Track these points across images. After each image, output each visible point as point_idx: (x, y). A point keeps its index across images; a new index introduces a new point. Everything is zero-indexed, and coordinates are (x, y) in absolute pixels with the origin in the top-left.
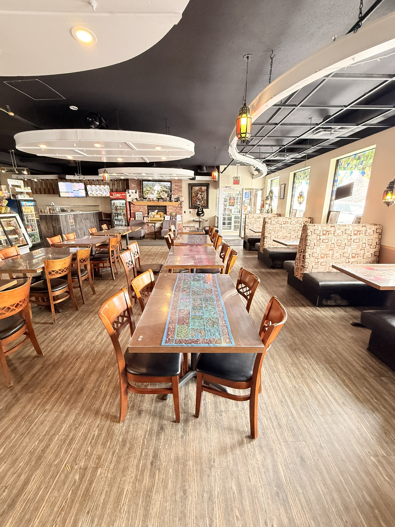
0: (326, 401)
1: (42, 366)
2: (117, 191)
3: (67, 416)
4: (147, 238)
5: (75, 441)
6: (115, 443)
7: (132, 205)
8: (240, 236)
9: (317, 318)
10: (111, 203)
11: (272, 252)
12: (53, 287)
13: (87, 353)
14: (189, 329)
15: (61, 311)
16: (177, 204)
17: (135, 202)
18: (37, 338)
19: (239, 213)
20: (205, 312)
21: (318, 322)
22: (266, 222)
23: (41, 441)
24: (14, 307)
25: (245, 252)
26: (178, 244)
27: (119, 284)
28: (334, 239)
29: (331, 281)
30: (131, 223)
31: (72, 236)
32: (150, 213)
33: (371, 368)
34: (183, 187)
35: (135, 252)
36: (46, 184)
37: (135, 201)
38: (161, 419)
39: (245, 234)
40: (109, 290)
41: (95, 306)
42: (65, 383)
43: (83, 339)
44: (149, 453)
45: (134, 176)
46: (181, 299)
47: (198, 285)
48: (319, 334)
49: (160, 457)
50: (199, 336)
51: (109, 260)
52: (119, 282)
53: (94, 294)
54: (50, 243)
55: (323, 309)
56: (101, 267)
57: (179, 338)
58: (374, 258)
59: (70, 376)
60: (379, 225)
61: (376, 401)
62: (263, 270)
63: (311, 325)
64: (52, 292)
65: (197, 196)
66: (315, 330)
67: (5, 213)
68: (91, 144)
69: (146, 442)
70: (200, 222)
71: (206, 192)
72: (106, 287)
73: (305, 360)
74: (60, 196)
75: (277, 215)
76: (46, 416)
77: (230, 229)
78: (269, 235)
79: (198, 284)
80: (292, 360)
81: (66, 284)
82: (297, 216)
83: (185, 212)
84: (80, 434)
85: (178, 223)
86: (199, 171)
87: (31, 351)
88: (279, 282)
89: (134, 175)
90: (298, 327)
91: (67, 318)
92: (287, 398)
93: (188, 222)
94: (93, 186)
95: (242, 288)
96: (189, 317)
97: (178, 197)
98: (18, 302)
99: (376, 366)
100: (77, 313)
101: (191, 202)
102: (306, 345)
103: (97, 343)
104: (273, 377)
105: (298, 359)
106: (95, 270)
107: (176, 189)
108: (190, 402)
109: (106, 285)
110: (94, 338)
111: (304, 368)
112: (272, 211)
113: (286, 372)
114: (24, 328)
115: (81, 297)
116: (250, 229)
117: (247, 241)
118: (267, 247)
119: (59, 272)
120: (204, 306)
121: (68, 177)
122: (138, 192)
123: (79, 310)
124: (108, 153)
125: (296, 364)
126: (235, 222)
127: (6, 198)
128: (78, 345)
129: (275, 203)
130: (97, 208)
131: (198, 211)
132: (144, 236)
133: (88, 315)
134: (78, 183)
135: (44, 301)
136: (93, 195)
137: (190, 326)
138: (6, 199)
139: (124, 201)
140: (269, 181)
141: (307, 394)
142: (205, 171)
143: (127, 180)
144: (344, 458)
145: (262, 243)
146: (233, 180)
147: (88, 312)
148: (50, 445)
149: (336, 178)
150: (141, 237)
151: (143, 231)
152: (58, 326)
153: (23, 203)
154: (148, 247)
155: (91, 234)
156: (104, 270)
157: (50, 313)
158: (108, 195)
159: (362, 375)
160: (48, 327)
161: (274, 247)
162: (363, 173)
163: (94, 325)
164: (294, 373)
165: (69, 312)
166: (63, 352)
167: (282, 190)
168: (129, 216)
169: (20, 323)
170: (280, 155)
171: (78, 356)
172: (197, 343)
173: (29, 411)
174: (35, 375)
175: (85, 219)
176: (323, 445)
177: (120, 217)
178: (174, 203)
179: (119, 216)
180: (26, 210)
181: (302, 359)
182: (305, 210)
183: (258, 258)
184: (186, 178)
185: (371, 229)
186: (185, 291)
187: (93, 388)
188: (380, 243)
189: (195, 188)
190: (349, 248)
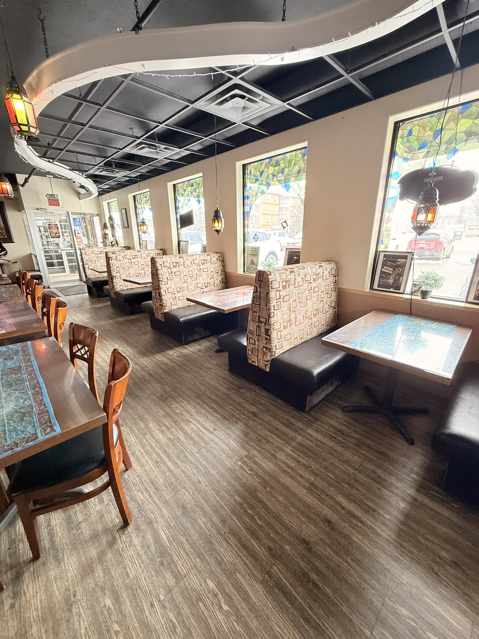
0: (200, 435)
8: (81, 279)
9: (186, 356)
11: (126, 295)
19: (72, 247)
21: (186, 360)
22: (109, 258)
25: (93, 300)
28: (185, 271)
29: (191, 315)
33: (232, 386)
39: (86, 276)
48: (189, 372)
55: (191, 345)
58: (223, 285)
60: (220, 253)
61: (238, 412)
62: (120, 319)
63: (180, 366)
66: (184, 369)
70: (1, 265)
73: (177, 405)
75: (125, 248)
77: (64, 272)
78: (118, 274)
80: (165, 411)
82: (148, 248)
88: (141, 330)
90: (168, 372)
92: (162, 455)
95: (79, 350)
99: (236, 383)
102: (177, 389)
104: (145, 441)
105: (170, 407)
111: (177, 414)
112: (117, 243)
113: (158, 428)
116: (91, 269)
117: (91, 286)
118: (119, 289)
120: (4, 396)
125: (168, 414)
126: (70, 261)
129: (119, 233)
140: (105, 204)
141: (182, 439)
144: (218, 477)
145: (111, 286)
146: (47, 199)
149: (177, 205)
159: (227, 395)
161: (128, 288)
162: (199, 202)
164: (167, 424)
167: (125, 216)
170: (107, 170)
176: (200, 480)
181: (174, 405)
182: (154, 240)
183: (112, 305)
185: (214, 257)
188: (224, 270)
190: (201, 278)
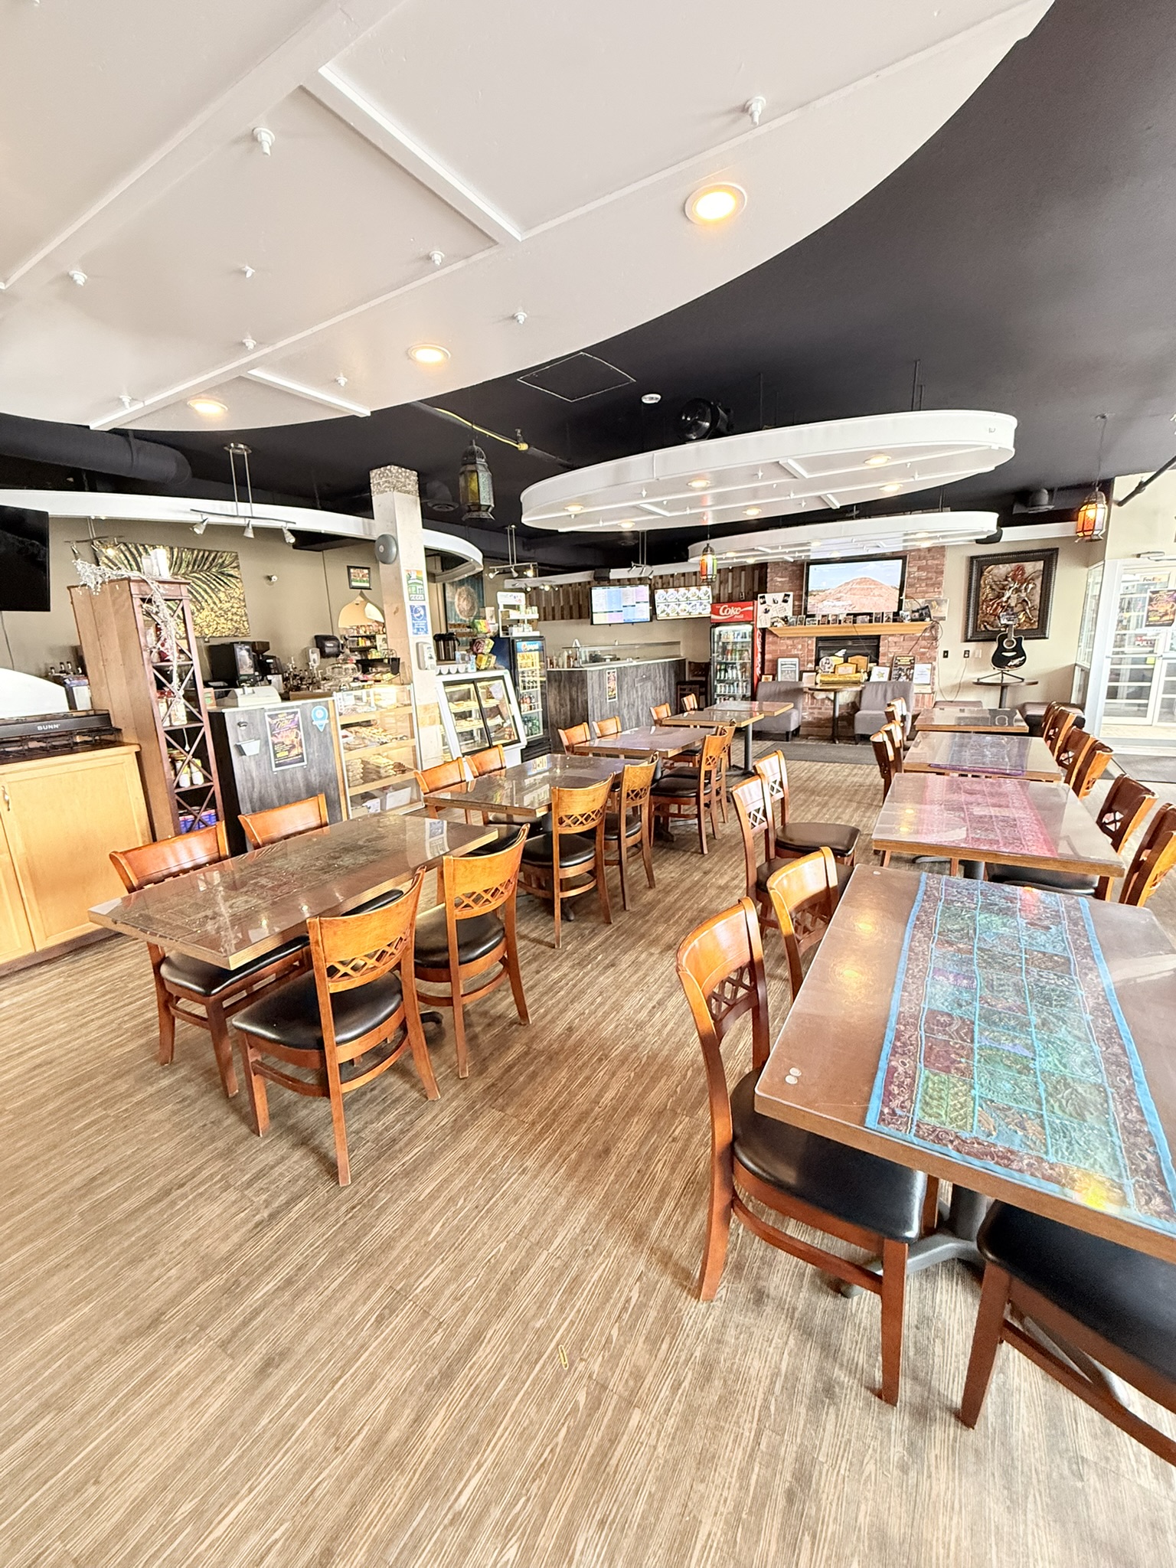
1: (524, 1048)
2: (731, 600)
3: (569, 1207)
4: (806, 737)
5: (584, 1290)
6: (683, 1358)
7: (769, 639)
10: (711, 635)
12: (564, 856)
13: (623, 1050)
14: (974, 1099)
15: (572, 918)
16: (918, 628)
17: (781, 629)
18: (522, 973)
20: (1039, 1046)
23: (512, 1247)
24: (488, 896)
26: (920, 764)
27: (716, 869)
30: (761, 691)
31: (611, 726)
32: (823, 660)
34: (946, 569)
35: (775, 782)
36: (566, 595)
37: (780, 624)
38: (827, 1357)
40: (687, 883)
41: (651, 922)
42: (570, 1116)
43: (617, 1007)
44: (782, 1453)
45: (785, 553)
46: (936, 971)
47: (1002, 930)
49: (817, 1491)
50: (1017, 1141)
51: (698, 797)
52: (716, 863)
53: (650, 887)
54: (566, 742)
56: (674, 815)
57: (933, 1121)
59: (581, 1101)
64: (561, 867)
65: (1000, 596)
67: (486, 669)
68: (683, 483)
69: (772, 1408)
70: (1003, 687)
71: (1038, 582)
72: (683, 873)
74: (592, 623)
76: (527, 1186)
77: (1145, 714)
79: (1005, 925)
81: (590, 852)
83: (946, 654)
84: (596, 1277)
85: (916, 689)
86: (1018, 509)
87: (505, 1004)
89: (787, 550)
91: (584, 940)
93: (954, 686)
94: (671, 591)
96: (972, 1049)
97: (923, 606)
98: (497, 886)
100: (607, 931)
101: (976, 620)
103: (651, 1031)
106: (657, 818)
107: (919, 579)
108: (938, 1350)
109: (682, 867)
110: (643, 1015)
114: (501, 946)
115: (620, 890)
119: (581, 819)
120: (1034, 1019)
121: (615, 574)
122: (790, 600)
123: (614, 924)
124: (720, 498)
126: (1170, 688)
127: (491, 634)
128: (604, 1021)
130: (673, 651)
131: (1001, 649)
132: (797, 730)
133: (634, 944)
134: (637, 585)
135: (540, 887)
136: (668, 615)
137: (977, 1086)
138: (491, 638)
139: (748, 628)
142: (1045, 503)
143: (762, 567)
147: (634, 936)
148: (528, 1268)
150: (788, 733)
151: (797, 715)
152: (564, 956)
153: (520, 645)
154: (807, 764)
155: (656, 722)
156: (678, 823)
157: (549, 917)
158: (707, 612)
160: (543, 952)
163: (646, 975)
165: (590, 925)
166: (570, 1029)
168: (758, 671)
169: (496, 934)
171: (603, 1052)
172: (1007, 1166)
173: (493, 1155)
174: (510, 1068)
175: (643, 680)
177: (732, 674)
178: (907, 627)
179: (729, 671)
180: (524, 661)
184: (960, 540)
186: (951, 944)
187: (634, 1157)
189: (995, 571)
